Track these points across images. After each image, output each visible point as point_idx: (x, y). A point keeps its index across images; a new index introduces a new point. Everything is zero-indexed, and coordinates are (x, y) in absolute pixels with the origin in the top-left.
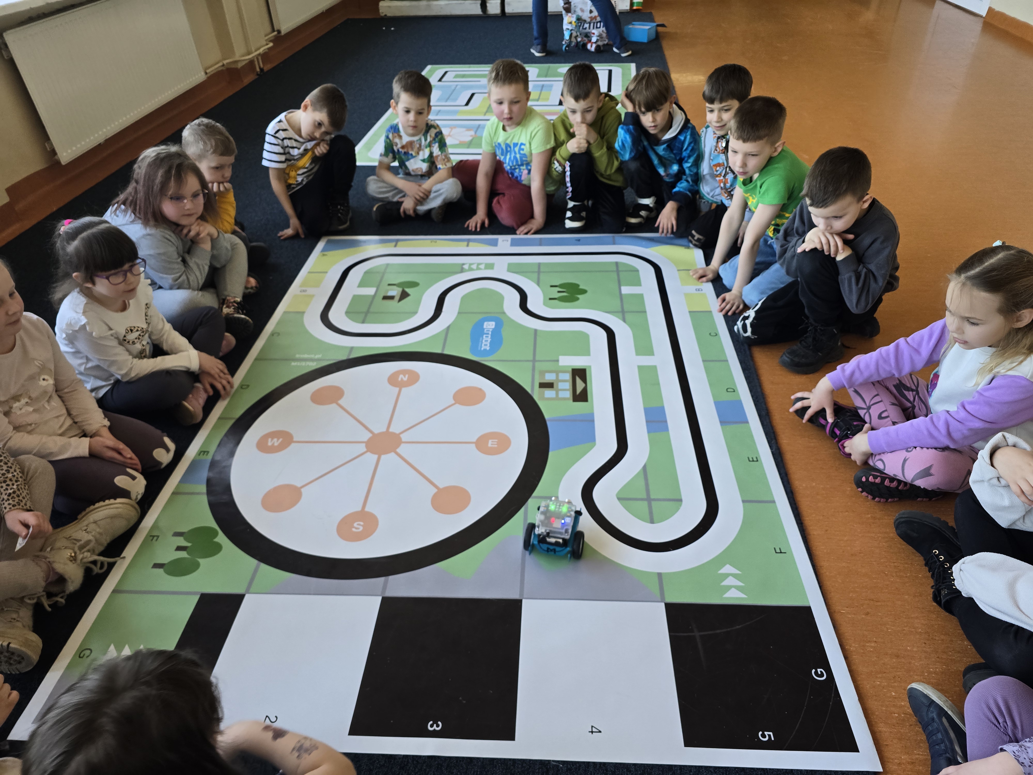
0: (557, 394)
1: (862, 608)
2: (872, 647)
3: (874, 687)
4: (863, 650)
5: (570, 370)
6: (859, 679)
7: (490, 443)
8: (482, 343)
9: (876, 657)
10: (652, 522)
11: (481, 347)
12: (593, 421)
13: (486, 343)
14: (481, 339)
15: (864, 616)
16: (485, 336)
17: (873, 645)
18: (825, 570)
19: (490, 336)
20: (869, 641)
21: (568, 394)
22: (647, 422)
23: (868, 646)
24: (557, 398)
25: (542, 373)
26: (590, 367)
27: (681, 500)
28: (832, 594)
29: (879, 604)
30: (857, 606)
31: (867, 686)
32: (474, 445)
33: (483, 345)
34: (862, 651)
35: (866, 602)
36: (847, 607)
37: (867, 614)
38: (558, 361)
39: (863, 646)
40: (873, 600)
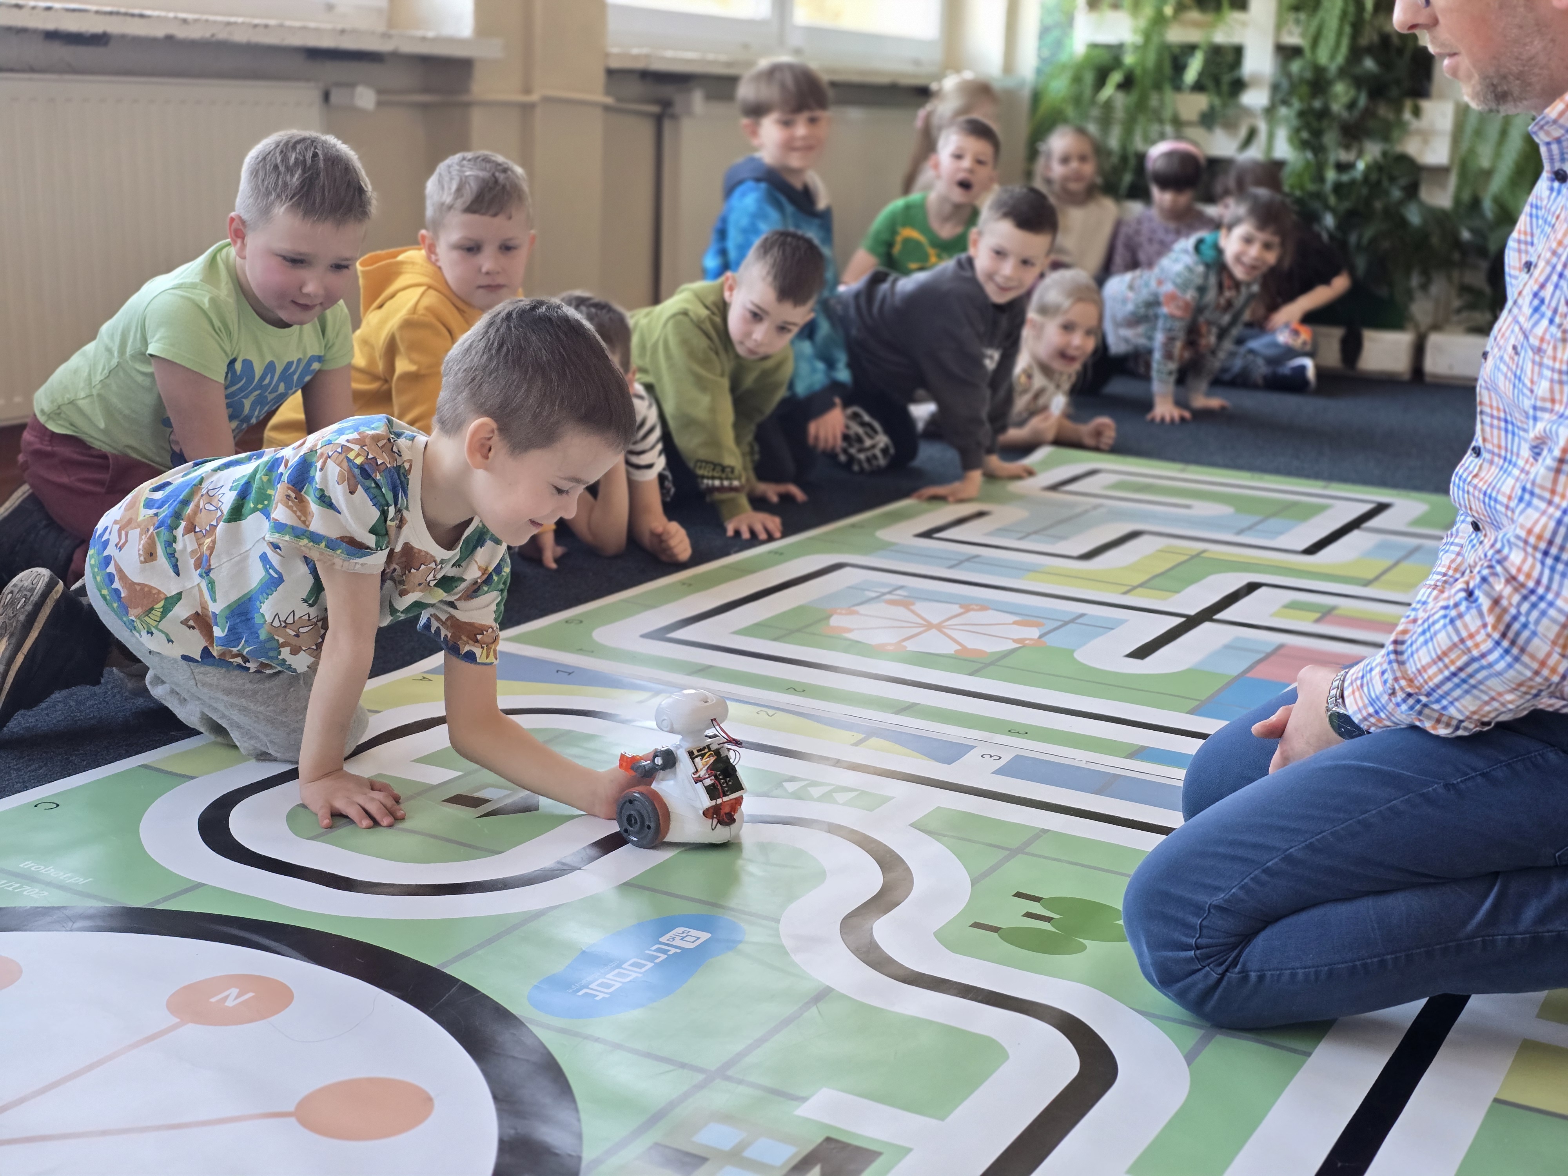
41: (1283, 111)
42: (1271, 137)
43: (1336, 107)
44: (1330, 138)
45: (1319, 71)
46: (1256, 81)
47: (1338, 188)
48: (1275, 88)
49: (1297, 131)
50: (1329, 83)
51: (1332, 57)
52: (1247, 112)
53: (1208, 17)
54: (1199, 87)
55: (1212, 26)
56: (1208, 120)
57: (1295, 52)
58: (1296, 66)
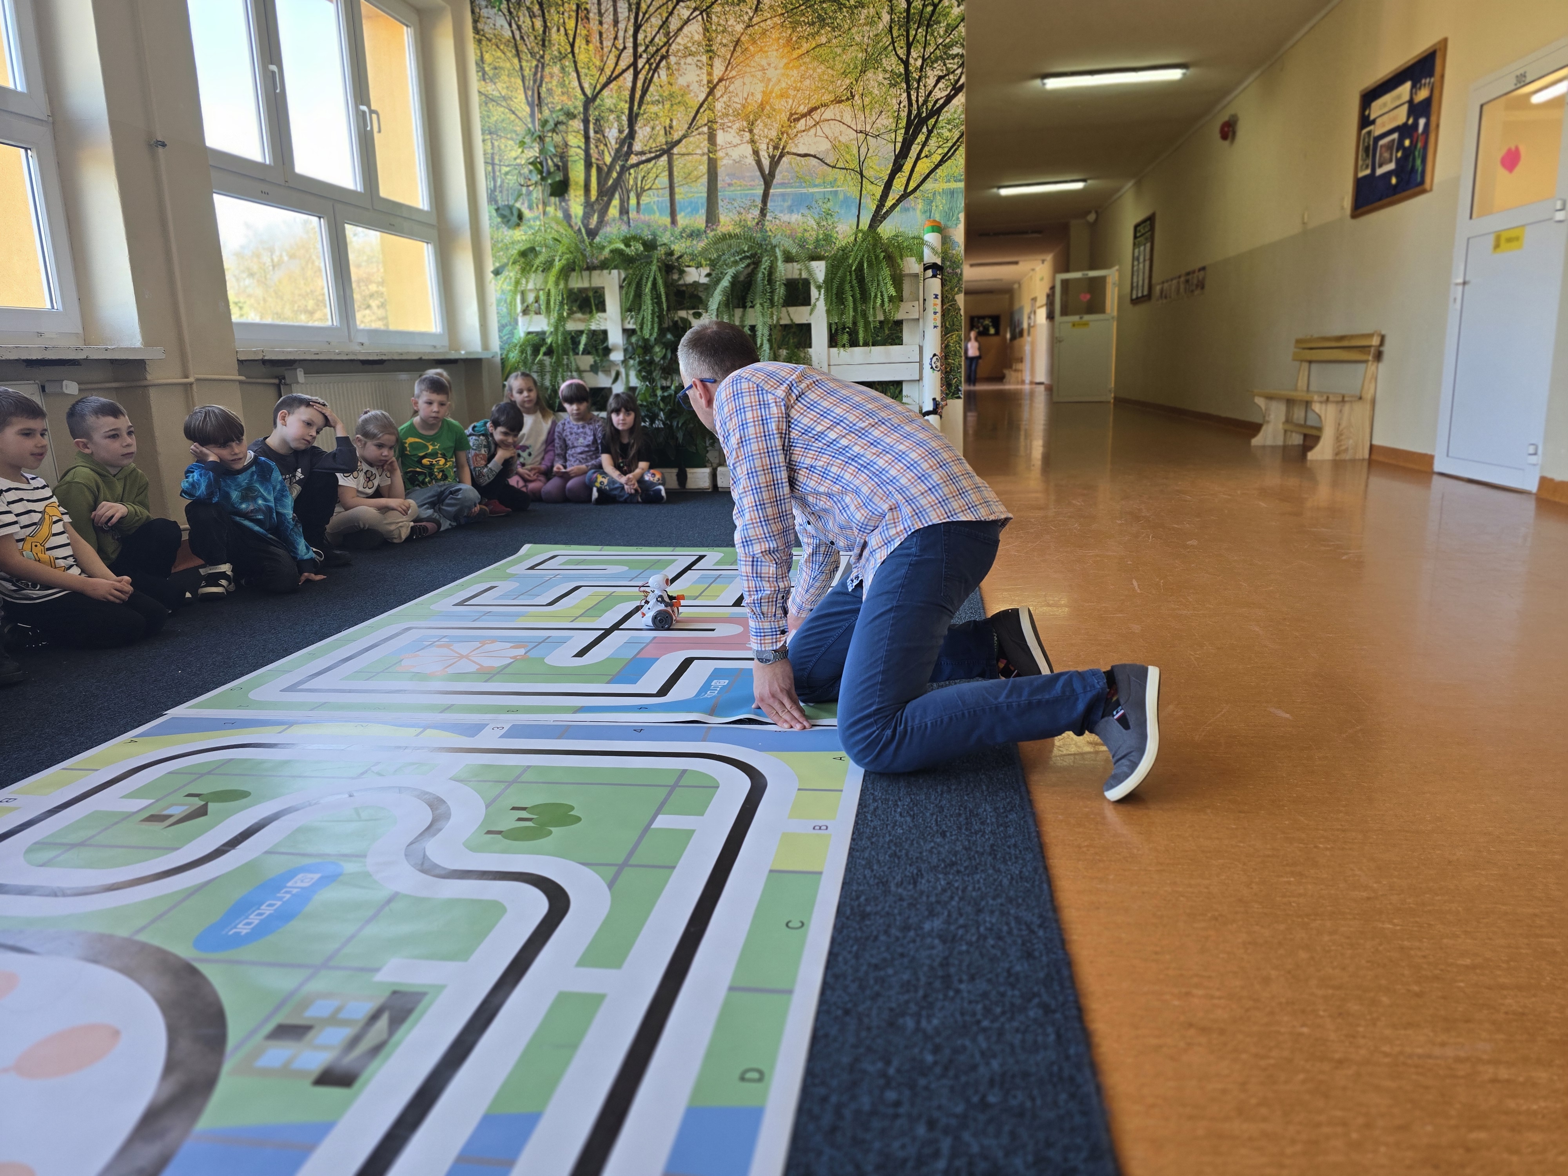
41: (631, 362)
42: (627, 375)
43: (657, 359)
44: (656, 374)
45: (646, 341)
46: (615, 348)
47: (663, 398)
48: (625, 350)
49: (640, 371)
50: (652, 347)
51: (651, 335)
52: (613, 363)
53: (587, 316)
54: (586, 352)
55: (589, 320)
56: (594, 369)
57: (633, 332)
58: (634, 339)
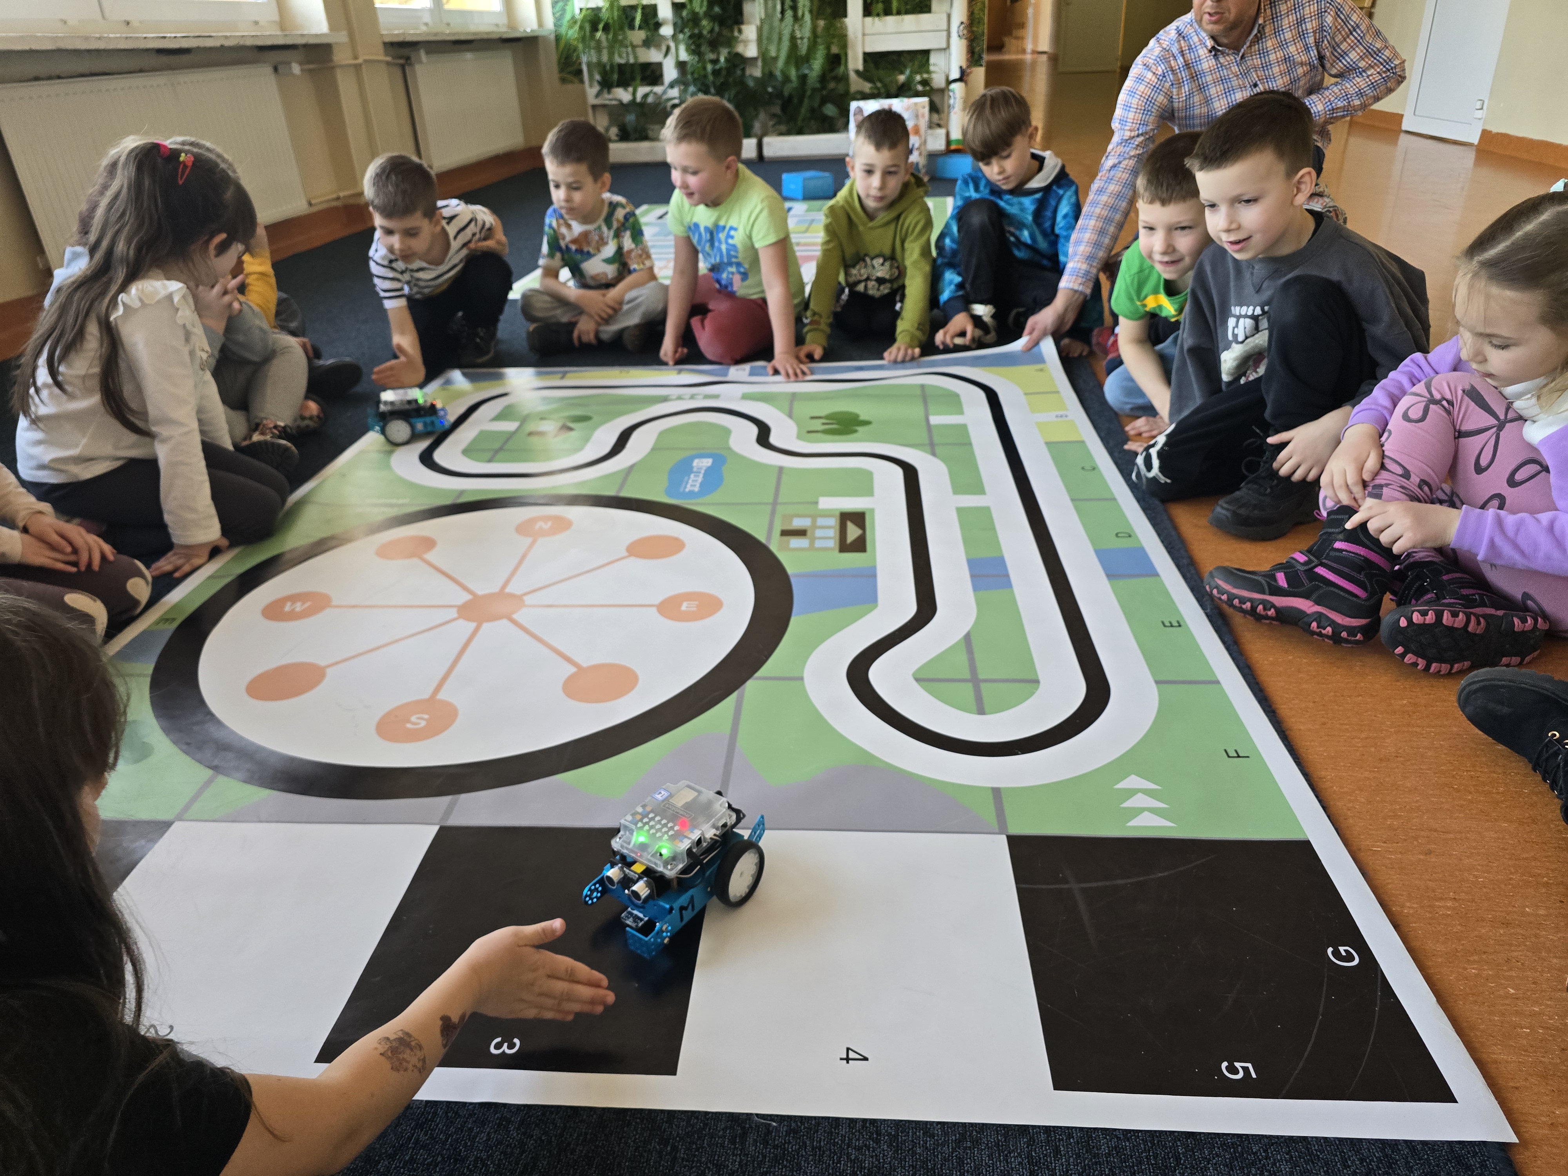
0: (812, 542)
1: (1415, 843)
2: (1448, 908)
3: (1466, 978)
4: (1430, 912)
5: (838, 514)
6: (1430, 964)
7: (684, 607)
8: (687, 483)
9: (1460, 924)
10: (981, 711)
11: (685, 487)
12: (874, 576)
13: (693, 483)
14: (686, 478)
15: (1422, 857)
16: (692, 476)
17: (1449, 904)
18: (1329, 784)
19: (701, 475)
20: (1442, 899)
21: (833, 543)
22: (973, 576)
23: (1440, 907)
24: (812, 548)
25: (789, 518)
26: (872, 511)
27: (1037, 682)
28: (1351, 821)
29: (1451, 836)
30: (1405, 840)
31: (1449, 977)
32: (654, 609)
33: (688, 486)
34: (1428, 915)
35: (1422, 833)
36: (1385, 842)
37: (1429, 853)
38: (817, 503)
39: (1429, 906)
40: (1436, 830)
41: (681, 36)
42: (677, 49)
43: (705, 32)
44: (705, 48)
45: (695, 14)
46: (666, 22)
48: (675, 25)
49: (689, 46)
50: (701, 20)
52: (664, 38)
